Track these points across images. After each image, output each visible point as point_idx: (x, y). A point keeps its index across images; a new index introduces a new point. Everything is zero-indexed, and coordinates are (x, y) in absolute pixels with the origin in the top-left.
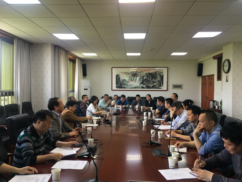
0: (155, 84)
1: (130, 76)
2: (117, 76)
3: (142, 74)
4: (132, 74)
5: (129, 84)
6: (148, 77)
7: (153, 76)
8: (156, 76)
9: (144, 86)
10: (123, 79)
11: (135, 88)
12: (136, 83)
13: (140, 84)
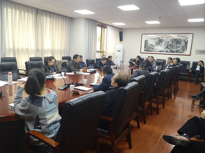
0: (179, 49)
1: (157, 41)
2: (146, 41)
3: (168, 39)
4: (158, 39)
5: (155, 48)
6: (173, 42)
7: (178, 42)
8: (180, 42)
9: (168, 50)
10: (151, 44)
11: (160, 51)
12: (161, 48)
13: (165, 48)
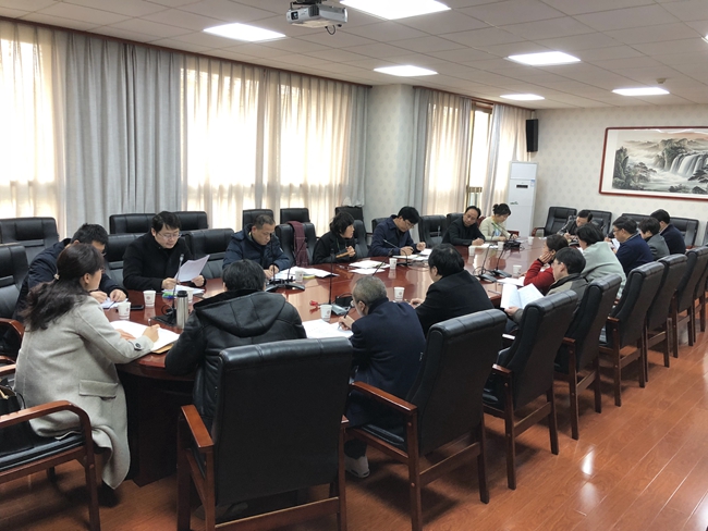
1: (660, 154)
2: (621, 153)
3: (702, 147)
4: (667, 147)
5: (652, 176)
9: (704, 186)
10: (637, 162)
11: (672, 190)
12: (677, 176)
13: (692, 179)
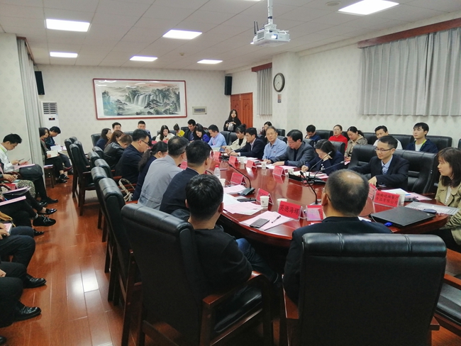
0: (168, 107)
1: (127, 94)
2: (105, 94)
4: (130, 91)
5: (126, 107)
6: (157, 96)
7: (164, 94)
8: (168, 94)
9: (152, 111)
10: (116, 100)
11: (137, 114)
13: (146, 107)
